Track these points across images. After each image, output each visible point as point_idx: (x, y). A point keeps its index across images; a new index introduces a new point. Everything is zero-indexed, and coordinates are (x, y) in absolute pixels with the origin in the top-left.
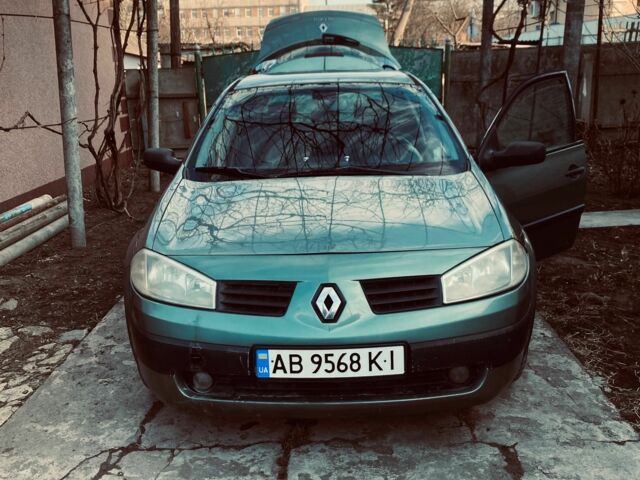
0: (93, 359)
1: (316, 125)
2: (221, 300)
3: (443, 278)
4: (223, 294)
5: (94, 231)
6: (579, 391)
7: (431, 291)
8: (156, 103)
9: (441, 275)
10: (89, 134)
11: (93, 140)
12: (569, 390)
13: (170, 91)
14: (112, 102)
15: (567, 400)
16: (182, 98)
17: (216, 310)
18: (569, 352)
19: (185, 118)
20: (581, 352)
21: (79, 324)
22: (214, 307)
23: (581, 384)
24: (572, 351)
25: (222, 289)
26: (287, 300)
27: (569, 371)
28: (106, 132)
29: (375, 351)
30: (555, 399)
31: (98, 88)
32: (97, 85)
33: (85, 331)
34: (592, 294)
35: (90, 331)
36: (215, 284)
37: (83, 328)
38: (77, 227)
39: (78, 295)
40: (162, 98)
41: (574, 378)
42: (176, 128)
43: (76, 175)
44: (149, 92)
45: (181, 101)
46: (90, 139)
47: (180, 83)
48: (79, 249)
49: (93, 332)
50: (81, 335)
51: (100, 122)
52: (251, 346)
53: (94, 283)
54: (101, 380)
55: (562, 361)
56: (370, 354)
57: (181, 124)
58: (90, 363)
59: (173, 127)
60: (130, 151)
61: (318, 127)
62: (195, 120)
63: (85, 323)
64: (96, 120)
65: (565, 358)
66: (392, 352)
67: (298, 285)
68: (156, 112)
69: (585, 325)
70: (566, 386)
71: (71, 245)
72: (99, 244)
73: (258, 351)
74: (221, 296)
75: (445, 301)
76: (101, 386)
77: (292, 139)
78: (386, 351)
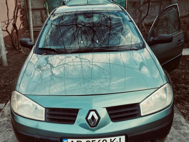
0: (6, 119)
1: (85, 25)
2: (47, 117)
3: (141, 104)
4: (48, 114)
5: (11, 59)
6: (186, 131)
7: (135, 110)
8: (31, 12)
9: (140, 103)
10: (6, 26)
11: (8, 28)
12: (182, 131)
13: (36, 7)
14: (14, 14)
15: (182, 136)
16: (40, 9)
17: (45, 121)
18: (179, 112)
19: (42, 16)
20: (183, 111)
21: (2, 101)
22: (44, 120)
23: (186, 128)
24: (180, 111)
25: (47, 111)
26: (75, 117)
27: (181, 122)
28: (13, 24)
29: (113, 138)
30: (178, 136)
31: (8, 9)
32: (8, 8)
33: (4, 104)
34: (183, 84)
35: (6, 104)
36: (44, 109)
37: (3, 103)
38: (4, 59)
39: (3, 87)
40: (33, 10)
41: (183, 125)
42: (39, 19)
43: (2, 41)
44: (28, 9)
45: (40, 10)
46: (6, 28)
47: (39, 4)
48: (5, 67)
49: (7, 105)
50: (2, 106)
51: (10, 21)
52: (60, 137)
53: (9, 82)
54: (7, 130)
55: (177, 117)
56: (111, 140)
57: (40, 18)
58: (4, 121)
59: (38, 19)
60: (24, 28)
61: (86, 25)
62: (45, 17)
63: (4, 101)
64: (8, 20)
65: (178, 115)
66: (120, 138)
67: (80, 110)
68: (31, 15)
69: (183, 99)
70: (181, 129)
71: (2, 65)
72: (12, 65)
73: (63, 139)
74: (47, 114)
75: (142, 115)
76: (7, 133)
77: (76, 30)
78: (118, 138)
